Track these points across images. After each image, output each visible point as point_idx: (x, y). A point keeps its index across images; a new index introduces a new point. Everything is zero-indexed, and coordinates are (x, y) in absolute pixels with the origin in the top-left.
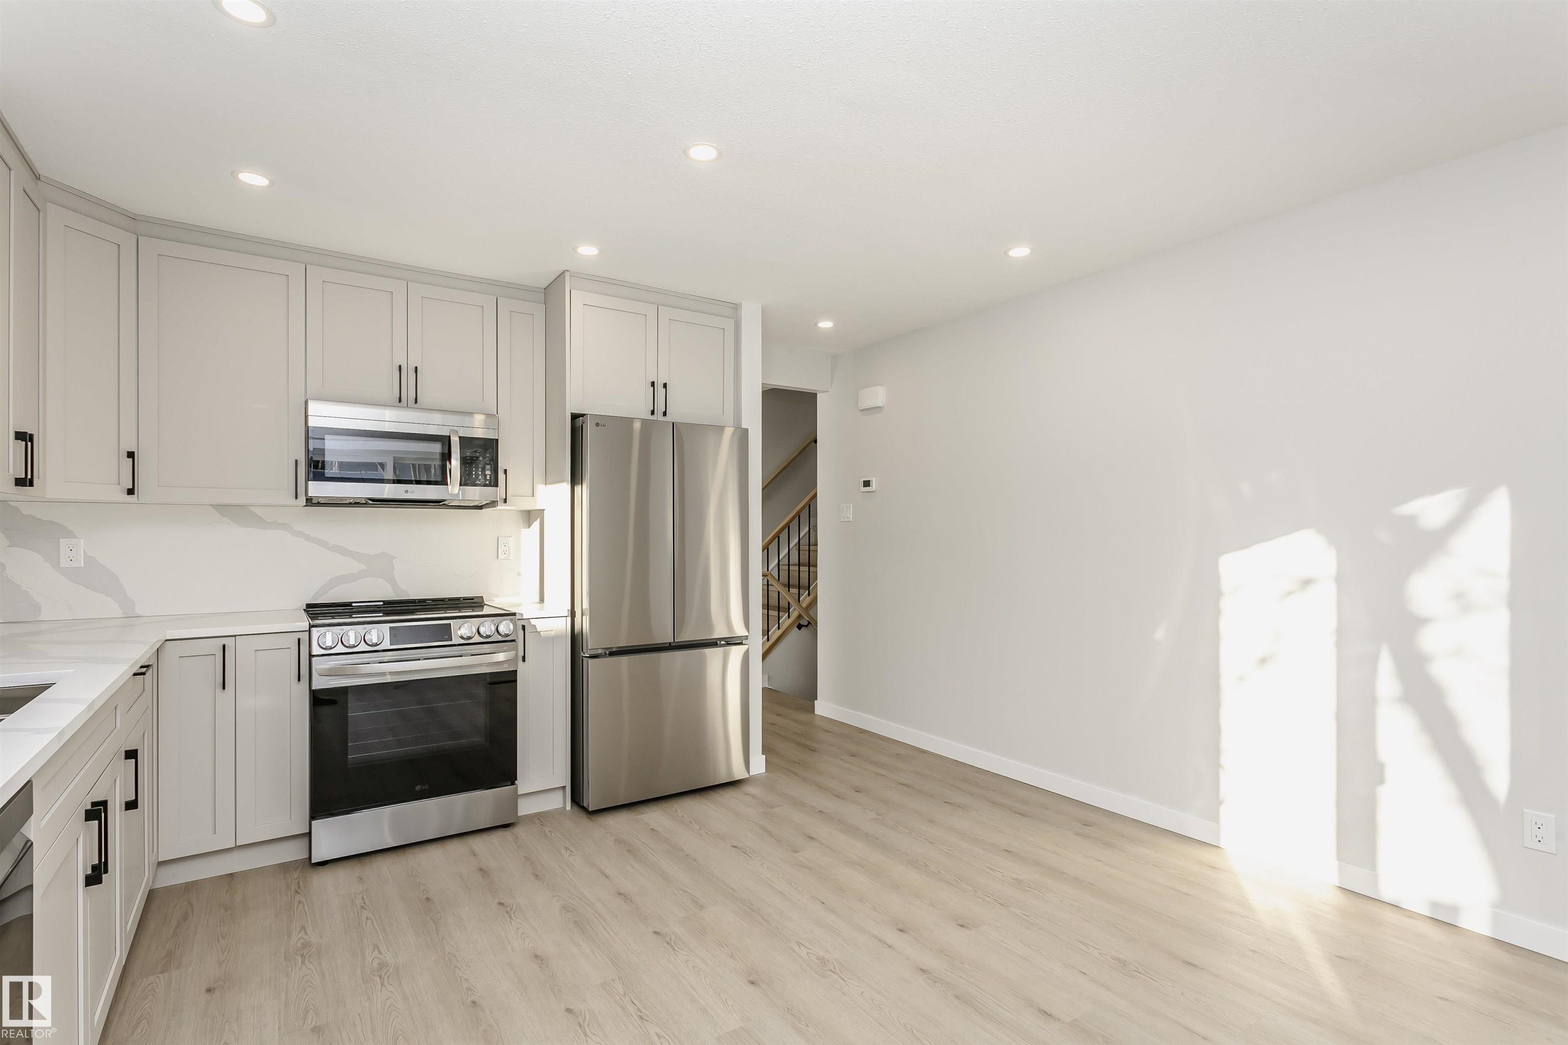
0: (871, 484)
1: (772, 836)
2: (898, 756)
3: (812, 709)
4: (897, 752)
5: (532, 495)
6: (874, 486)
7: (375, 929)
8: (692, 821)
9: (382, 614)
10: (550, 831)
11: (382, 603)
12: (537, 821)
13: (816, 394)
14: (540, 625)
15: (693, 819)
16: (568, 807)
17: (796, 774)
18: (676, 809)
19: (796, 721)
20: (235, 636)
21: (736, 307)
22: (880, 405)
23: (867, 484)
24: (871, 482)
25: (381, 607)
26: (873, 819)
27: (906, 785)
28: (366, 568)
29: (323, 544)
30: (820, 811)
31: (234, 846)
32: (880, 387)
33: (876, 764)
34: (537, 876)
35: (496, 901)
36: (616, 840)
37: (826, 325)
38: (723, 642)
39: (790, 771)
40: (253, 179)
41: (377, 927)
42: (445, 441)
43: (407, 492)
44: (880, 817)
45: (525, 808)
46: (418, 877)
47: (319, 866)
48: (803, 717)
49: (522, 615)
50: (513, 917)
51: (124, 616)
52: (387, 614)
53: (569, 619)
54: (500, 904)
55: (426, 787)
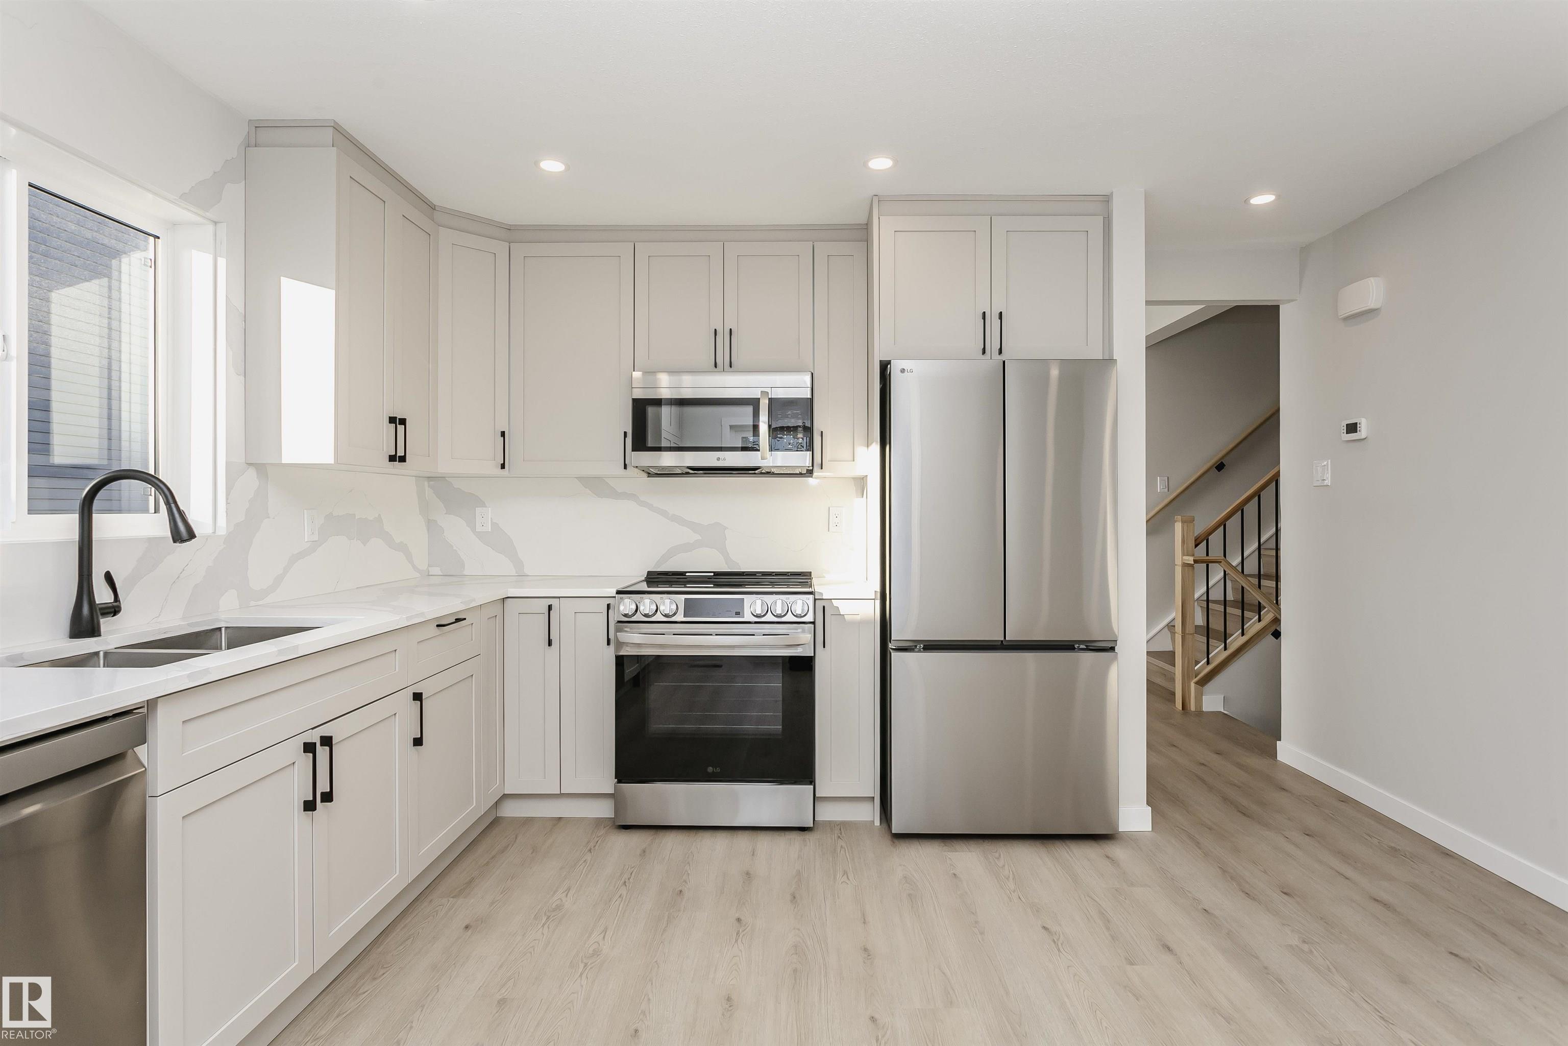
0: (1358, 429)
1: (1108, 929)
2: (1394, 851)
3: (1272, 753)
4: (1393, 845)
5: (852, 459)
6: (1363, 432)
7: (618, 910)
8: (1011, 876)
9: (712, 586)
10: (842, 847)
11: (712, 574)
12: (837, 832)
13: (1279, 306)
14: (845, 608)
15: (1013, 874)
16: (877, 823)
17: (1198, 844)
18: (1000, 856)
19: (1241, 766)
20: (559, 597)
21: (1107, 199)
22: (1372, 305)
23: (1352, 428)
24: (1358, 426)
25: (711, 578)
26: (1291, 946)
27: (1386, 905)
28: (701, 538)
29: (664, 513)
30: (1205, 910)
31: (559, 793)
32: (1372, 279)
33: (1345, 857)
34: (794, 897)
35: (737, 915)
36: (905, 877)
37: (1262, 199)
38: (1082, 646)
39: (1191, 837)
40: (552, 166)
41: (620, 909)
42: (754, 403)
43: (718, 459)
44: (1306, 947)
45: (827, 813)
46: (690, 865)
47: (624, 829)
48: (1254, 761)
49: (821, 594)
50: (739, 941)
51: (517, 575)
52: (717, 585)
53: (878, 602)
54: (739, 920)
55: (718, 770)
